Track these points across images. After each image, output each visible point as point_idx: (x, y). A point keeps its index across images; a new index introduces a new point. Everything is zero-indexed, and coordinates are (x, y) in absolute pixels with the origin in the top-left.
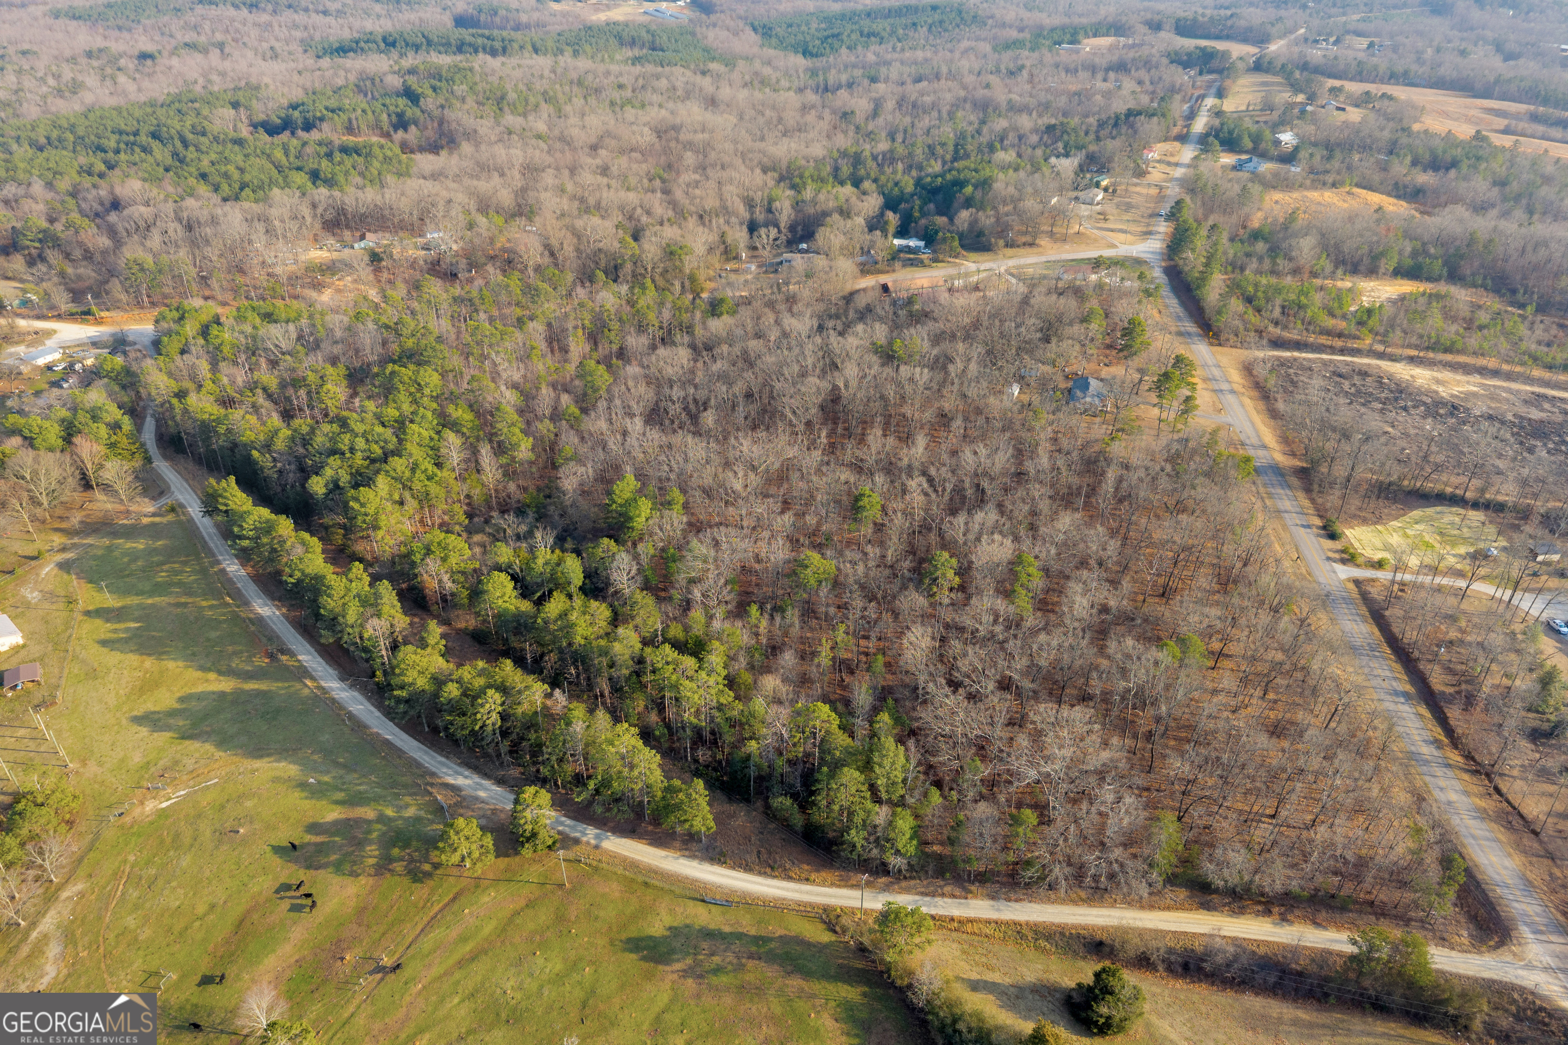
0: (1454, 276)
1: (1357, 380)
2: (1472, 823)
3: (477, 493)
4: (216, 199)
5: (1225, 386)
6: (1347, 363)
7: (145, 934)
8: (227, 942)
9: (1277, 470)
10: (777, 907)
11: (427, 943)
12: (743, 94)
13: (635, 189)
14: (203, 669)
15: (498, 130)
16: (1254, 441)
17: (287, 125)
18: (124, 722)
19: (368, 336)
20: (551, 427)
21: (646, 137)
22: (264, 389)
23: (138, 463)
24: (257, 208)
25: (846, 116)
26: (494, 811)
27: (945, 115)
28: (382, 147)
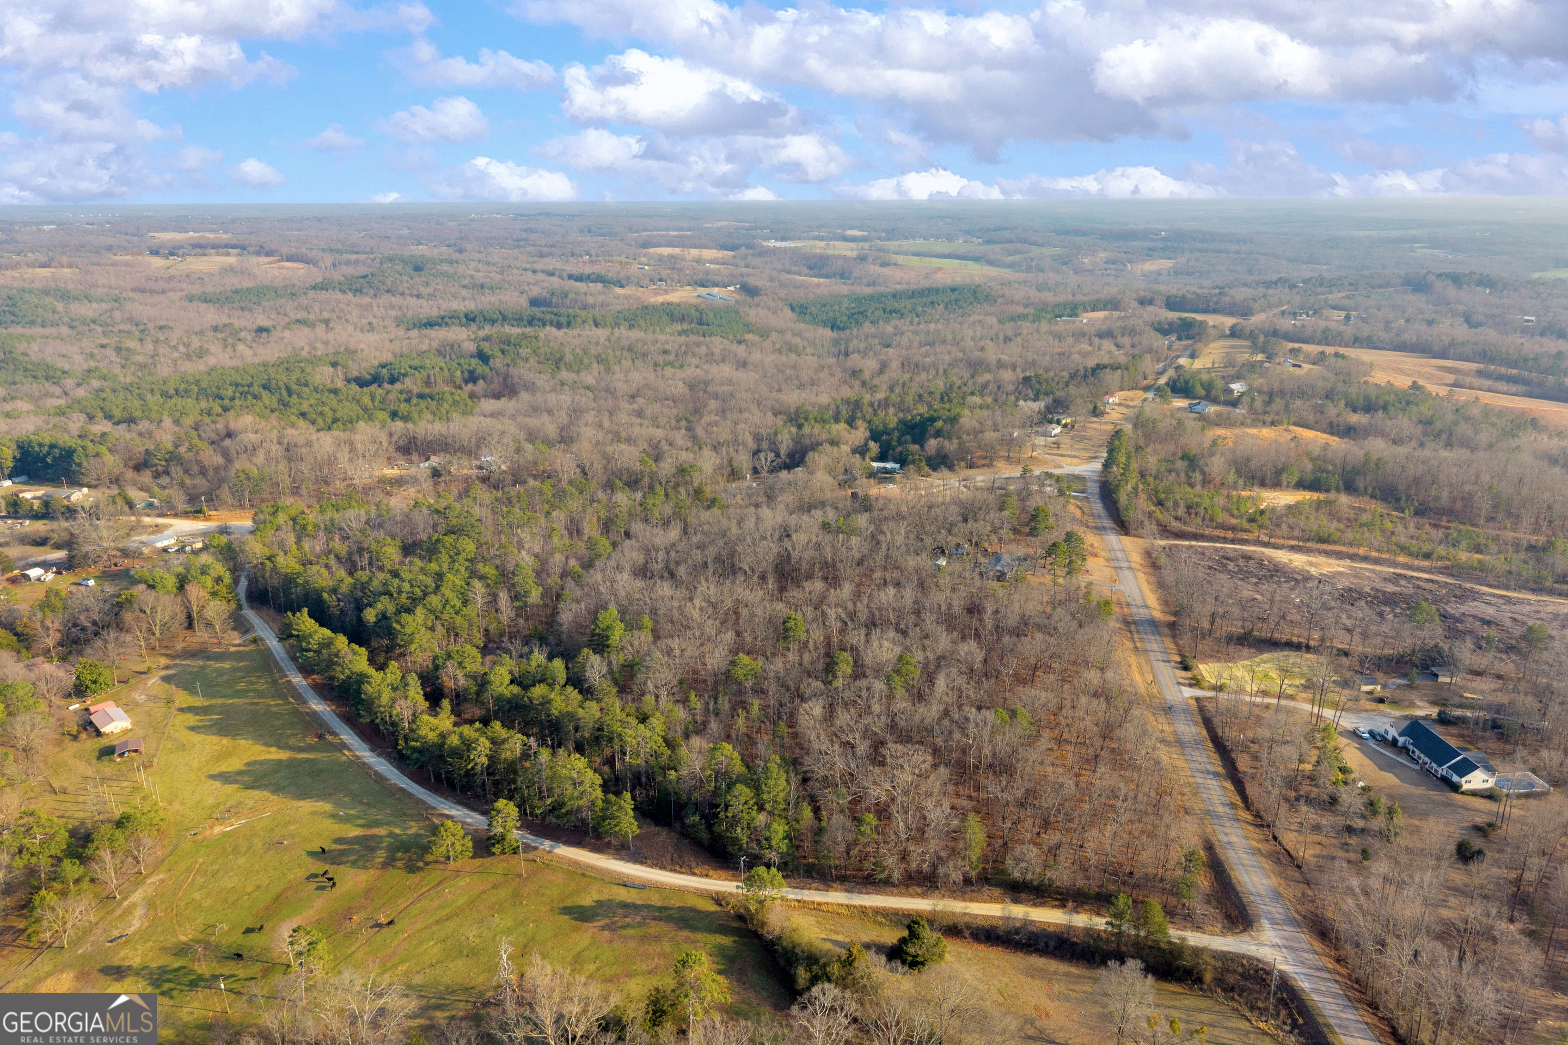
0: (1350, 487)
1: (1241, 563)
2: (1245, 856)
3: (493, 627)
4: (312, 429)
5: (1125, 564)
6: (1235, 550)
7: (207, 903)
8: (267, 908)
9: (1153, 624)
10: (681, 891)
11: (415, 910)
12: (770, 359)
13: (664, 427)
14: (266, 745)
15: (552, 382)
16: (1139, 602)
17: (376, 379)
18: (203, 778)
19: (422, 519)
20: (559, 581)
21: (681, 389)
22: (336, 556)
23: (233, 605)
24: (343, 436)
25: (855, 373)
26: (476, 831)
27: (941, 372)
28: (452, 394)
